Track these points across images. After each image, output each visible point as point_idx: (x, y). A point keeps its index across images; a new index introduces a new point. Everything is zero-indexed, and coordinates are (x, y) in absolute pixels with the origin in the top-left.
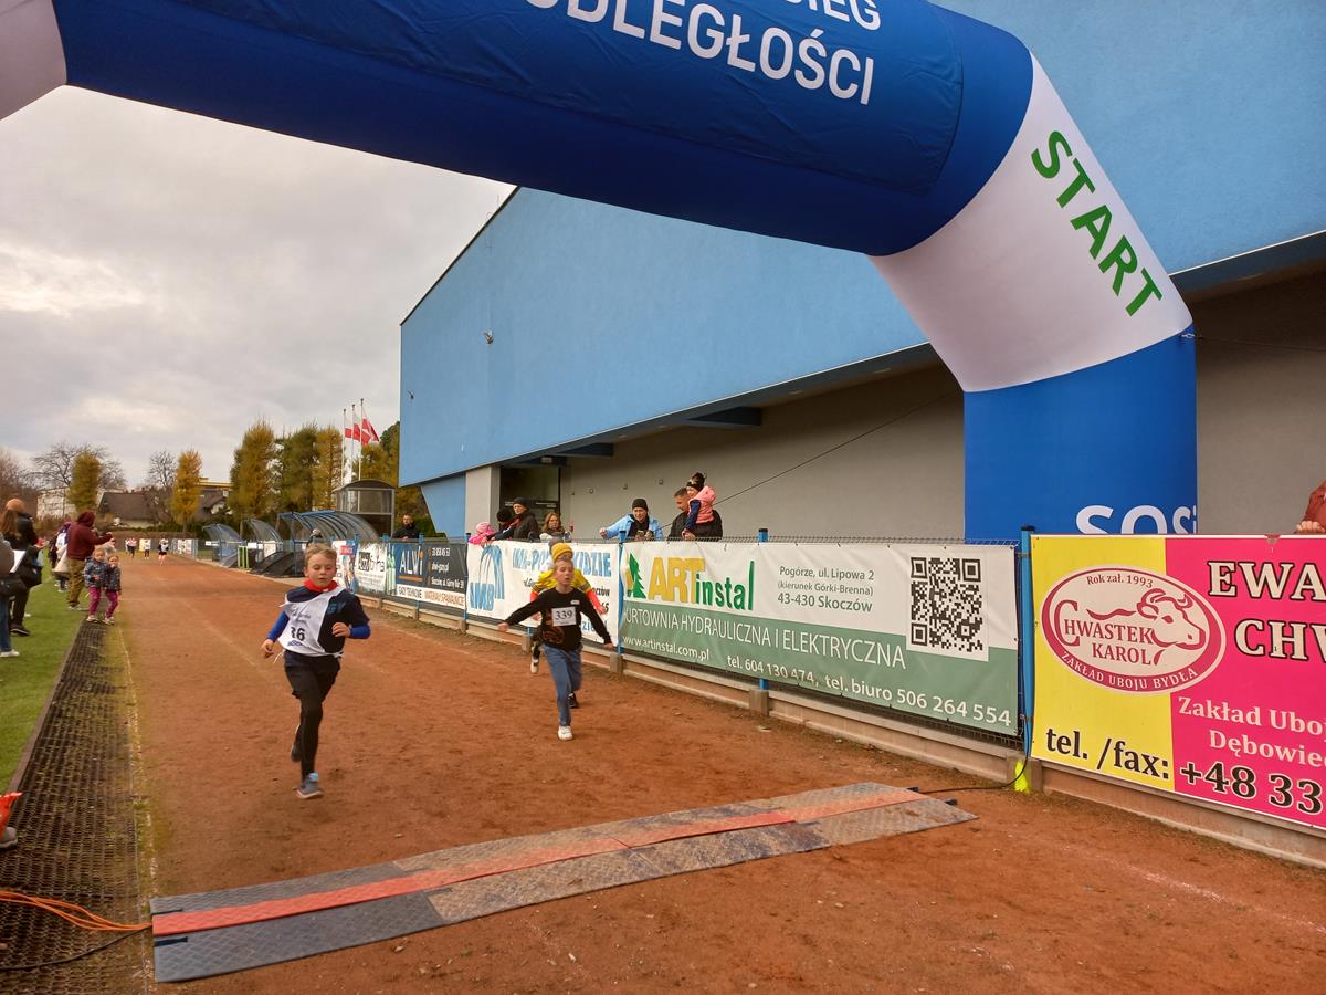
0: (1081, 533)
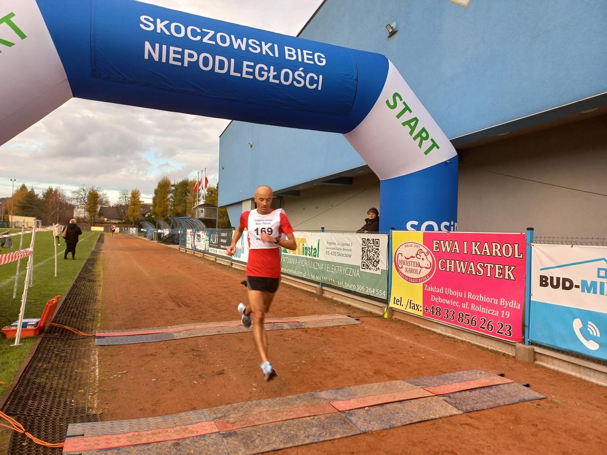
0: (408, 230)
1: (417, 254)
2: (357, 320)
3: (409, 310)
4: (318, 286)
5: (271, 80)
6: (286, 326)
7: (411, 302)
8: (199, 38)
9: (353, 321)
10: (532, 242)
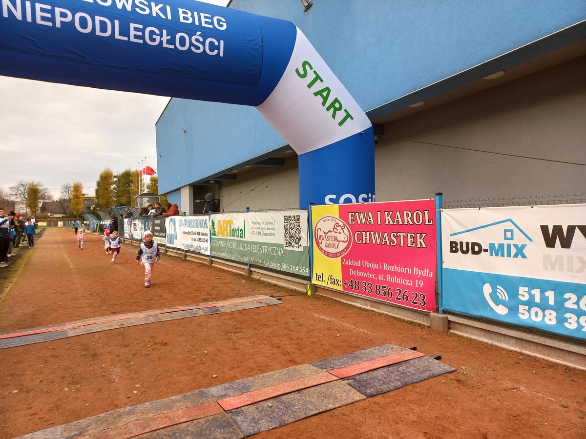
1: (334, 228)
2: (279, 299)
3: (330, 286)
4: (246, 267)
5: (165, 45)
6: (200, 313)
7: (332, 277)
9: (274, 301)
10: (441, 207)
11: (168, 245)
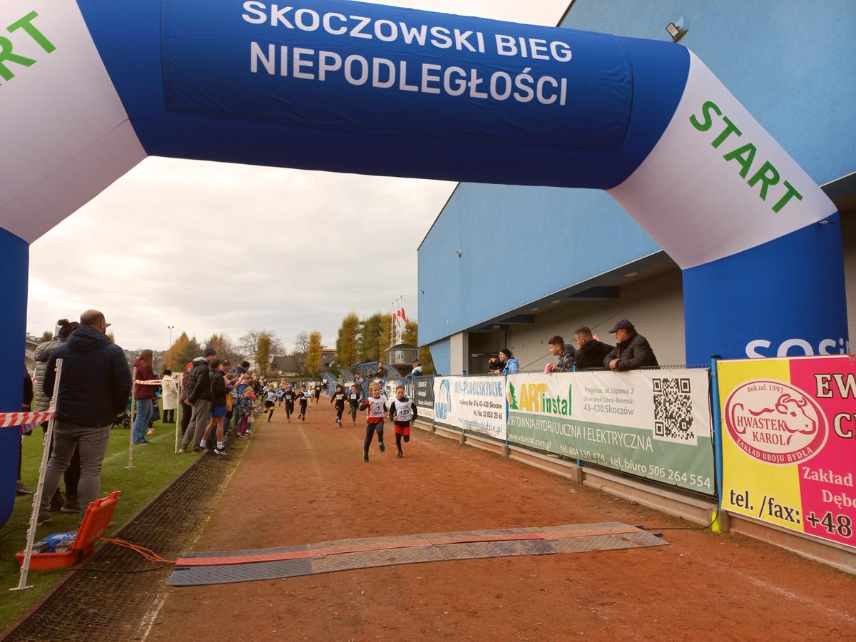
1: (778, 405)
2: (658, 536)
3: (767, 518)
4: (575, 466)
5: (473, 94)
6: (519, 549)
7: (772, 501)
8: (343, 30)
9: (650, 538)
11: (437, 420)
